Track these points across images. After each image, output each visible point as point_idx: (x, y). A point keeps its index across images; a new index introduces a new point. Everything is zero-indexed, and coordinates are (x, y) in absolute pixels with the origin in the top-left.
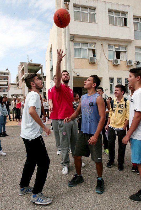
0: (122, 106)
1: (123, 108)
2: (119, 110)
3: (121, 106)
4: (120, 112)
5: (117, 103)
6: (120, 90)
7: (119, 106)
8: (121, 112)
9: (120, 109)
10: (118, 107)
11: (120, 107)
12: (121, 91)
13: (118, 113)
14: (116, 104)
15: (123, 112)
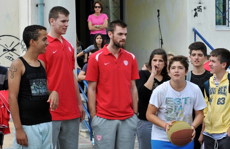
0: (225, 90)
1: (225, 94)
2: (219, 99)
3: (223, 89)
4: (221, 101)
5: (216, 84)
6: (218, 60)
7: (219, 90)
8: (223, 102)
9: (221, 96)
10: (217, 92)
11: (221, 93)
12: (221, 63)
13: (218, 104)
14: (214, 86)
15: (226, 101)
